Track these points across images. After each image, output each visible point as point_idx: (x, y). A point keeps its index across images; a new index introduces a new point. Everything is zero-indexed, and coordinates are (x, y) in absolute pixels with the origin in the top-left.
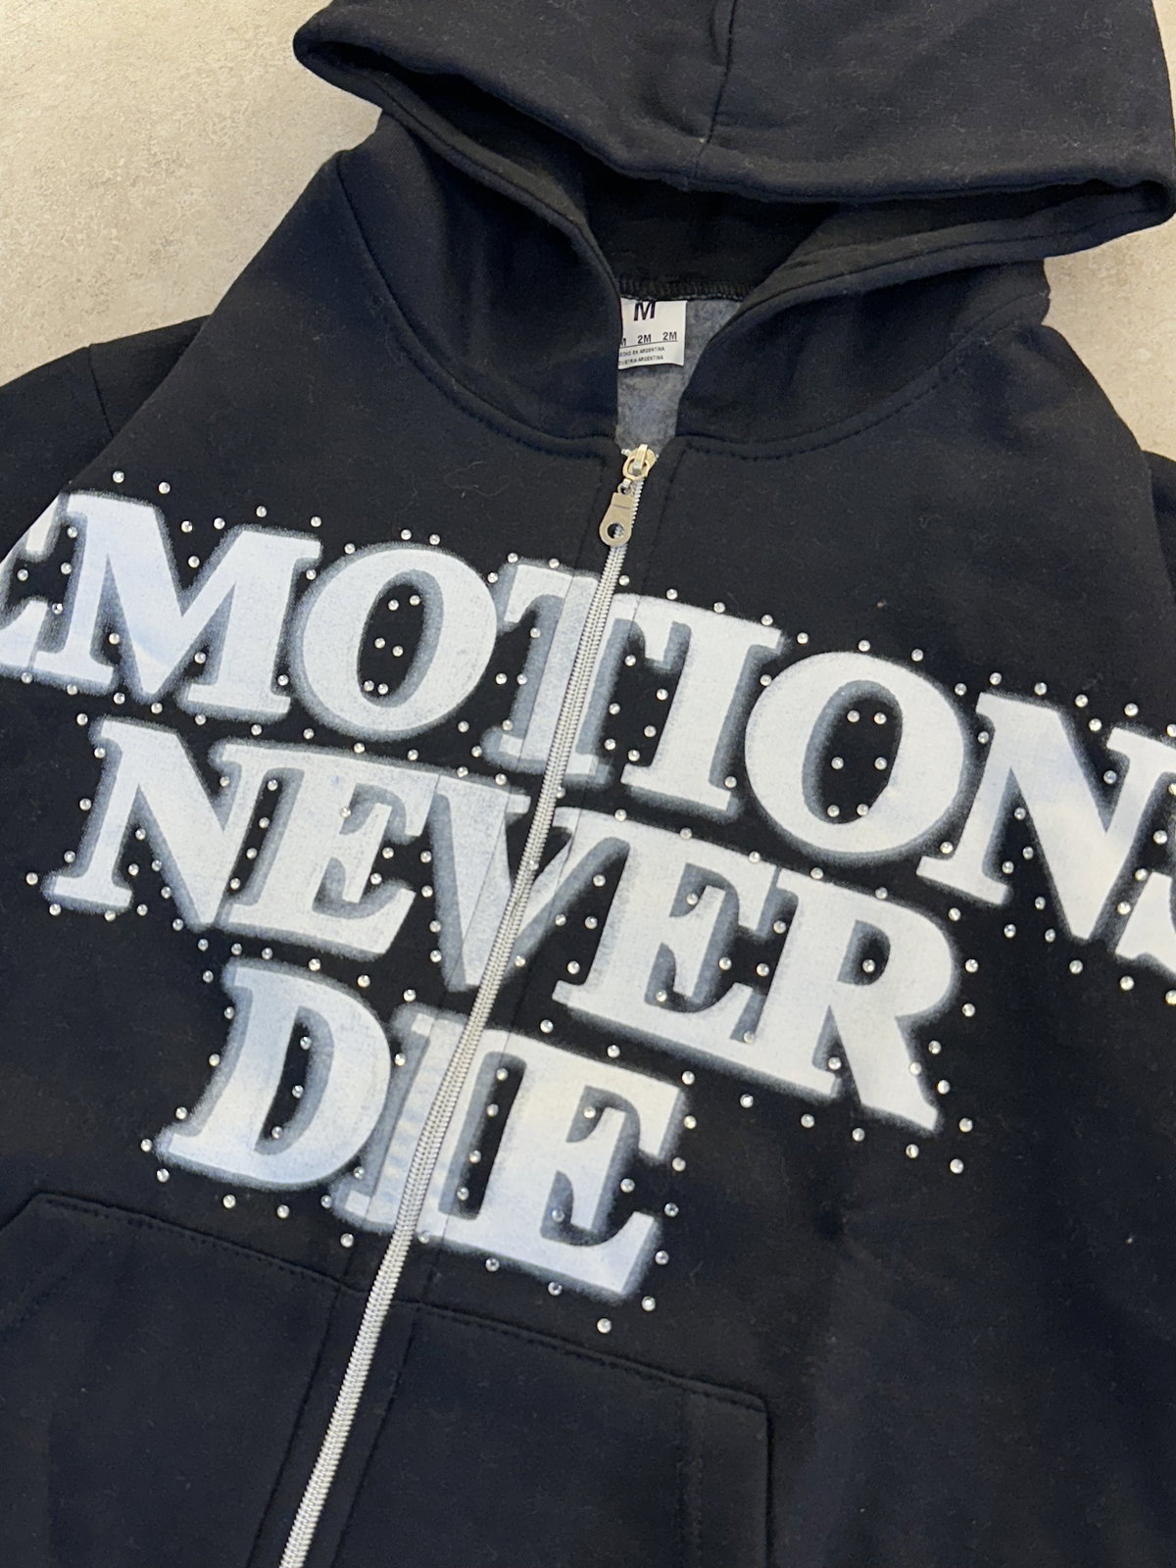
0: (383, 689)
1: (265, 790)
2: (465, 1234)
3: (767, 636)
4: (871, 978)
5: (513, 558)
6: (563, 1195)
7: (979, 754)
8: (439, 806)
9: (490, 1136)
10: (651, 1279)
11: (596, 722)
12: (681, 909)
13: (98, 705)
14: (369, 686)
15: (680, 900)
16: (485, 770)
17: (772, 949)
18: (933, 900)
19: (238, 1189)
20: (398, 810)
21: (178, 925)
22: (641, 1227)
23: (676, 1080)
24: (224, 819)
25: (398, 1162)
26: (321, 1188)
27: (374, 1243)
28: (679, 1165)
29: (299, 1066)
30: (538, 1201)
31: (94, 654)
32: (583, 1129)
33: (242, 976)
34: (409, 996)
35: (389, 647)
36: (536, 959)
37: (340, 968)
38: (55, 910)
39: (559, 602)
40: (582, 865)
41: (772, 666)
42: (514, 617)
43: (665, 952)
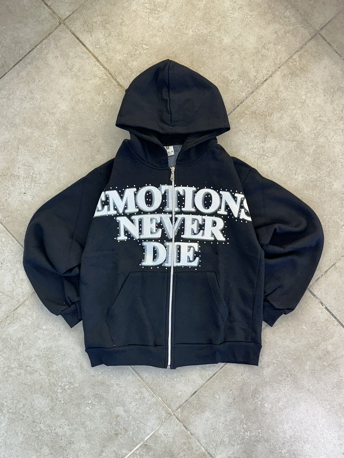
0: (150, 205)
1: (139, 221)
2: (179, 264)
3: (194, 189)
4: (215, 226)
5: (161, 185)
6: (189, 258)
7: (221, 198)
8: (161, 218)
9: (179, 254)
10: (199, 263)
11: (177, 204)
12: (193, 223)
13: (116, 216)
14: (148, 205)
15: (192, 222)
16: (165, 213)
17: (204, 225)
18: (220, 216)
19: (152, 266)
20: (156, 220)
21: (134, 239)
22: (197, 258)
23: (197, 243)
24: (135, 226)
25: (170, 259)
26: (162, 264)
27: (170, 268)
28: (200, 251)
29: (155, 252)
30: (186, 259)
31: (114, 210)
32: (189, 251)
33: (144, 244)
34: (165, 241)
35: (149, 200)
36: (178, 233)
37: (156, 240)
38: (119, 241)
39: (168, 190)
40: (180, 221)
41: (195, 192)
42: (163, 193)
43: (192, 229)
